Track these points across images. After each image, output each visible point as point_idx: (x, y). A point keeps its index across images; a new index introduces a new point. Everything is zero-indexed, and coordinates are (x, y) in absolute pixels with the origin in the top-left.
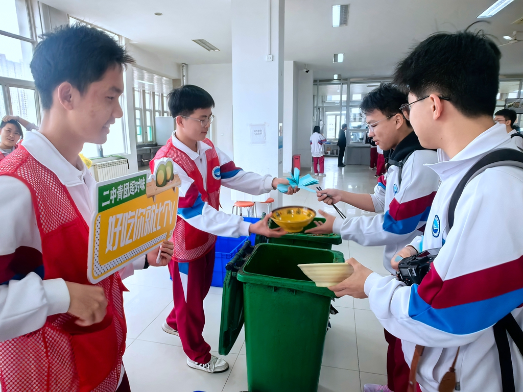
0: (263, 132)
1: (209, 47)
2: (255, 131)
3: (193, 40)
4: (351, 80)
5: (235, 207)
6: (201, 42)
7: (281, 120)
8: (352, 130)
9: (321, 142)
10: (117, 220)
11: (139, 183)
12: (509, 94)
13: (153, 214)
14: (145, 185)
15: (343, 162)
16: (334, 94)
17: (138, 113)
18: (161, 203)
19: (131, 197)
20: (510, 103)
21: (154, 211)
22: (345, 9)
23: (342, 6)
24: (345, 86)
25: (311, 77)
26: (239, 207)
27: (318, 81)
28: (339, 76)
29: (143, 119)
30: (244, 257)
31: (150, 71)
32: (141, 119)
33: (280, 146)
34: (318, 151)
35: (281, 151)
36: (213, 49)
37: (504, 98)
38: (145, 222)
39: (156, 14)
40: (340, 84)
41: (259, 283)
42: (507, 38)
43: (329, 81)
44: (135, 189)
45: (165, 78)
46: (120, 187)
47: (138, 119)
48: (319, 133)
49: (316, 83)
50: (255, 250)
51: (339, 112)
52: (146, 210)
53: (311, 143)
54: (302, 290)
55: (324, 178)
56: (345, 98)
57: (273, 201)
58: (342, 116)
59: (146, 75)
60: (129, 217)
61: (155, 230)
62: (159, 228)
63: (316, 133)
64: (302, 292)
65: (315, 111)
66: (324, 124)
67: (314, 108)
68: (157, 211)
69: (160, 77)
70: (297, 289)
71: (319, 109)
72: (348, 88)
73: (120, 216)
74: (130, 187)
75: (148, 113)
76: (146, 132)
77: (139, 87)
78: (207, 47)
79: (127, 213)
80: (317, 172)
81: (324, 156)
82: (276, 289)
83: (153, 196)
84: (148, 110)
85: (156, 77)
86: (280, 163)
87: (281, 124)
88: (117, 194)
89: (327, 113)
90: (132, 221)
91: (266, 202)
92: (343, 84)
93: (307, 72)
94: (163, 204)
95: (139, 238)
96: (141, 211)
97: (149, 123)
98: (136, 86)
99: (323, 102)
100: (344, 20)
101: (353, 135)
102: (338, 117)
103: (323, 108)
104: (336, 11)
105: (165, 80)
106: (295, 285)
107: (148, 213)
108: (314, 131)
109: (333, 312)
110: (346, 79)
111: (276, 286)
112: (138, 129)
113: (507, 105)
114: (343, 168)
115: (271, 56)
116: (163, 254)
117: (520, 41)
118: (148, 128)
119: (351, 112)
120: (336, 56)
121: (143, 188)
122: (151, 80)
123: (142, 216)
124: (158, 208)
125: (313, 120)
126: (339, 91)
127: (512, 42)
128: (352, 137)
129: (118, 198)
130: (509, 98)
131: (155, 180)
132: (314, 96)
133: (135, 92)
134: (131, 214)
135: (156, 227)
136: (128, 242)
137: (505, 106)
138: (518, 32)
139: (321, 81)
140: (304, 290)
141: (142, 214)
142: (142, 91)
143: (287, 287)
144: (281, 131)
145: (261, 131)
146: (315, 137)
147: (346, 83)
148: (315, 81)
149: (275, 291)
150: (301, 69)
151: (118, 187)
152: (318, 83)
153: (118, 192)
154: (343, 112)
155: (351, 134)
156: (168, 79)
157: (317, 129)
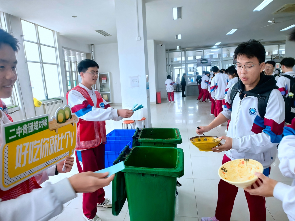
0: (137, 81)
1: (105, 34)
2: (133, 80)
3: (96, 31)
4: (187, 49)
5: (124, 124)
6: (100, 32)
7: (147, 73)
8: (189, 76)
9: (172, 84)
10: (24, 147)
11: (42, 122)
12: (273, 52)
13: (56, 141)
14: (48, 123)
15: (185, 94)
16: (178, 57)
17: (68, 74)
18: (62, 134)
19: (35, 132)
20: (274, 57)
21: (57, 139)
22: (180, 10)
23: (178, 8)
24: (183, 52)
25: (164, 48)
26: (126, 124)
27: (168, 50)
28: (180, 47)
29: (71, 77)
30: (124, 156)
31: (73, 50)
32: (70, 77)
33: (148, 88)
34: (170, 89)
35: (148, 90)
36: (108, 35)
37: (270, 54)
38: (49, 146)
39: (73, 17)
40: (180, 51)
41: (133, 172)
42: (269, 21)
43: (174, 50)
44: (39, 126)
45: (82, 53)
46: (25, 126)
47: (68, 77)
48: (170, 79)
49: (167, 51)
50: (131, 151)
51: (181, 67)
52: (50, 139)
53: (166, 85)
54: (158, 174)
55: (174, 104)
56: (183, 59)
57: (145, 119)
58: (183, 69)
59: (71, 52)
60: (35, 144)
61: (58, 150)
62: (62, 149)
63: (168, 79)
64: (159, 175)
65: (168, 67)
66: (173, 74)
67: (167, 65)
68: (59, 139)
69: (79, 53)
70: (156, 174)
71: (170, 65)
72: (185, 53)
73: (26, 144)
74: (34, 125)
75: (74, 74)
76: (73, 84)
77: (68, 59)
78: (105, 35)
79: (33, 142)
80: (170, 100)
81: (173, 92)
82: (143, 175)
83: (55, 130)
84: (74, 72)
85: (77, 53)
86: (148, 97)
87: (147, 76)
88: (22, 131)
89: (175, 67)
90: (38, 146)
91: (141, 120)
92: (182, 51)
93: (161, 45)
94: (64, 134)
95: (45, 156)
96: (45, 139)
97: (74, 79)
98: (66, 59)
99: (172, 61)
100: (180, 16)
101: (189, 79)
102: (181, 70)
103: (172, 65)
104: (175, 11)
105: (82, 54)
106: (154, 171)
107: (52, 141)
108: (168, 78)
109: (178, 185)
110: (184, 49)
111: (143, 173)
112: (69, 82)
113: (273, 58)
114: (185, 98)
115: (139, 37)
116: (67, 165)
117: (276, 23)
118: (74, 82)
119: (187, 66)
120: (177, 36)
121: (46, 125)
122: (75, 55)
123: (46, 143)
124: (60, 136)
125: (167, 71)
126: (180, 55)
127: (272, 24)
128: (189, 80)
129: (24, 133)
130: (273, 54)
131: (56, 119)
132: (166, 59)
133: (66, 62)
134: (36, 142)
135: (59, 148)
136: (35, 160)
137: (271, 59)
138: (275, 18)
139: (170, 50)
140: (160, 174)
141: (46, 141)
142: (69, 61)
143: (149, 173)
144: (147, 79)
145: (136, 80)
146: (168, 81)
147: (184, 51)
148: (166, 50)
149: (143, 176)
150: (158, 44)
151: (23, 126)
152: (168, 51)
153: (23, 129)
154: (183, 67)
155: (188, 78)
156: (84, 54)
157: (169, 77)
